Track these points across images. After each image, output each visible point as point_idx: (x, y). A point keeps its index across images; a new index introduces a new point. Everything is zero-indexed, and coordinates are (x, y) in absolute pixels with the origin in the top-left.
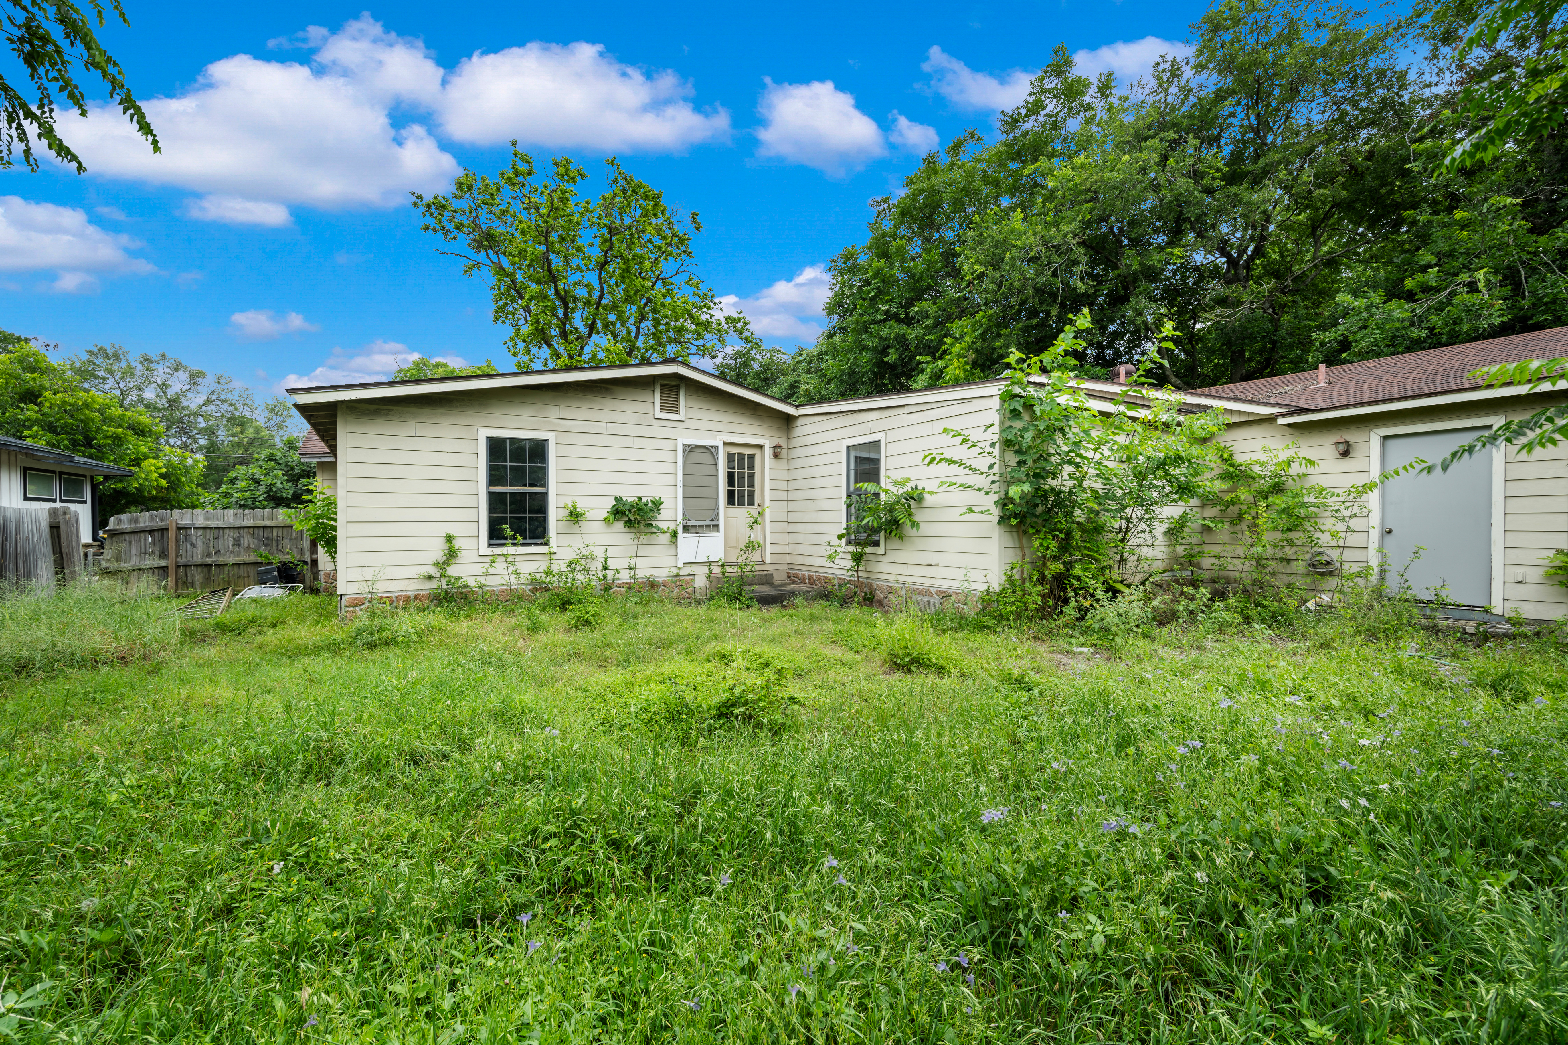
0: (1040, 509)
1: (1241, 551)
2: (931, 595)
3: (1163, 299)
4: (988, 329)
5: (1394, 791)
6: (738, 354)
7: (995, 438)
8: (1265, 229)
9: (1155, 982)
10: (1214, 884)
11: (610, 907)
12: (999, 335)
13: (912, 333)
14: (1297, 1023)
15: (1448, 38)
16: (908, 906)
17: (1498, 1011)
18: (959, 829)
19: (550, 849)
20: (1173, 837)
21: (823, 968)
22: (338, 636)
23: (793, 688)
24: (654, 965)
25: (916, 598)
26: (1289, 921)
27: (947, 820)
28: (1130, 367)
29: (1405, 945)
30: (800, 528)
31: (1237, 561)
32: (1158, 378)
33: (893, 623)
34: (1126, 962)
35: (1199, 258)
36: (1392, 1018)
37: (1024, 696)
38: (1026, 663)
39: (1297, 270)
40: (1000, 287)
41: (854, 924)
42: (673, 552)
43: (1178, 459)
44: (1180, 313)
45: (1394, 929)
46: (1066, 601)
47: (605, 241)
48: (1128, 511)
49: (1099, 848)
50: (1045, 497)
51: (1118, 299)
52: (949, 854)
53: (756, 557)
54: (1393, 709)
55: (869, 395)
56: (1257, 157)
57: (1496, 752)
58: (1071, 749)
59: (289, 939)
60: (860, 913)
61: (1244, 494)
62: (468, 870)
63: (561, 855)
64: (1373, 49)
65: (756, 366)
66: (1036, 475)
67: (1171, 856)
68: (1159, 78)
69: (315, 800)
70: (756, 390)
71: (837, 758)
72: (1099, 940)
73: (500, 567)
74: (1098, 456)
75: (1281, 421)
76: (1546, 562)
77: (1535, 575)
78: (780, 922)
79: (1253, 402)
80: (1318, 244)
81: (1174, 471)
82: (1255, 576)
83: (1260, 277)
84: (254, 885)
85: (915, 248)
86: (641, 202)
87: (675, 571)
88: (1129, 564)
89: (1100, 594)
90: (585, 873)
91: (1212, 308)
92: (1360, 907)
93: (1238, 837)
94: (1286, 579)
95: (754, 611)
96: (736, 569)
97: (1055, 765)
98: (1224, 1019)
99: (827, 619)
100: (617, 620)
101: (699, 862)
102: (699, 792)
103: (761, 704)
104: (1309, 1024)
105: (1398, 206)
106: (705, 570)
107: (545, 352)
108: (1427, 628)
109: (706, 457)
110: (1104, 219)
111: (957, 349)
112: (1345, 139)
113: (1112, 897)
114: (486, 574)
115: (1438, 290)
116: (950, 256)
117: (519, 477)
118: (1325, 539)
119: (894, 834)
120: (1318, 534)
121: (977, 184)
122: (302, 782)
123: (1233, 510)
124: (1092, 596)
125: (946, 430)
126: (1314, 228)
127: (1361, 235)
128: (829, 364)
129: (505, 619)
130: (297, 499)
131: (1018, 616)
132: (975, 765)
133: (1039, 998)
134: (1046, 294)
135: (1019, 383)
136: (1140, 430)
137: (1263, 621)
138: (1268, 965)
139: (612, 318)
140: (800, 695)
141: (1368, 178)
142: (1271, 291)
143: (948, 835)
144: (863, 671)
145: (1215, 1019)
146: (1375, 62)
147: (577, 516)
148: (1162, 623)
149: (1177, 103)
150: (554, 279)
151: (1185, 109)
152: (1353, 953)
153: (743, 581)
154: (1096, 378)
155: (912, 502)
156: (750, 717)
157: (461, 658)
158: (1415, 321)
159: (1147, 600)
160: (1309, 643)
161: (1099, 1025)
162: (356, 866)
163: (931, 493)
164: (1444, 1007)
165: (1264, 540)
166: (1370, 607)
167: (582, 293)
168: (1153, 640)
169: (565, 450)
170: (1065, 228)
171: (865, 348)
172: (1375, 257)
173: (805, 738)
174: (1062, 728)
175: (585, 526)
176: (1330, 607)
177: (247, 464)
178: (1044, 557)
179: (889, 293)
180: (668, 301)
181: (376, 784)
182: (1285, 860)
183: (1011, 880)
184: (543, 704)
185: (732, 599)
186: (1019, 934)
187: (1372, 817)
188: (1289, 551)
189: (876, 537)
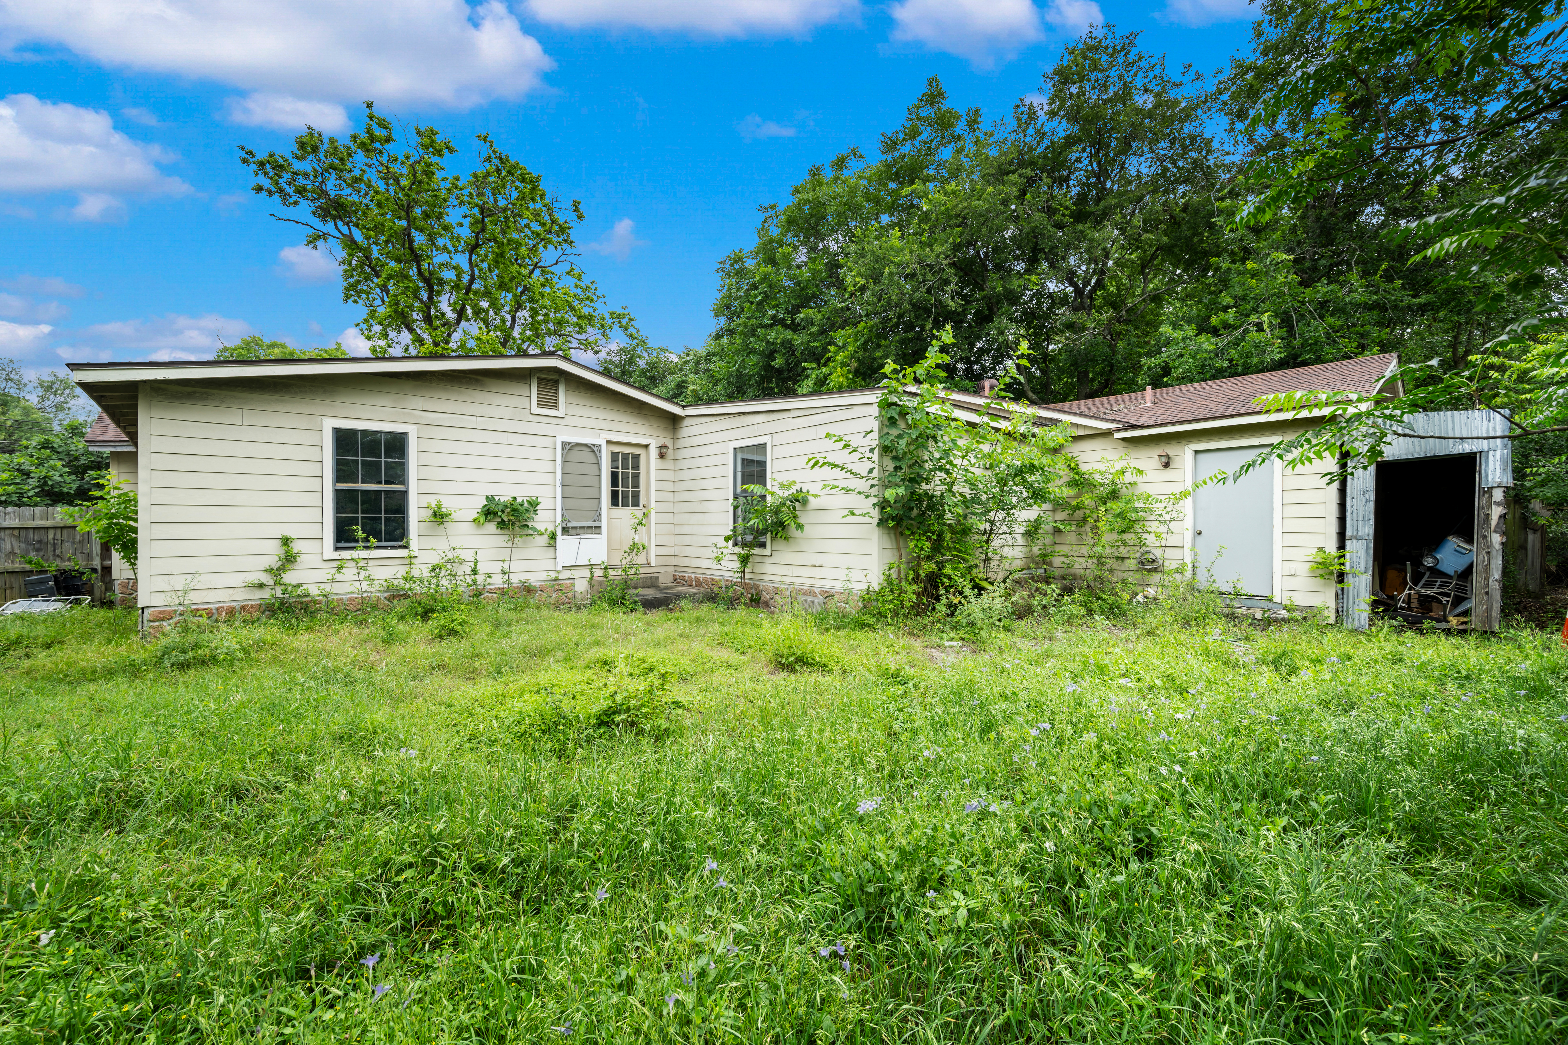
0: (915, 512)
1: (1085, 550)
2: (815, 595)
3: (1022, 321)
4: (869, 339)
5: (1201, 756)
6: (623, 351)
7: (874, 444)
8: (1105, 264)
9: (1010, 947)
10: (1061, 851)
11: (475, 938)
12: (879, 346)
13: (798, 339)
14: (1125, 968)
15: (1241, 115)
16: (789, 901)
17: (1272, 935)
18: (838, 822)
19: (405, 881)
20: (1027, 812)
21: (703, 974)
22: (138, 656)
23: (678, 692)
24: (523, 994)
25: (801, 598)
26: (1120, 878)
27: (826, 813)
28: (994, 381)
29: (1208, 890)
30: (686, 529)
31: (1082, 560)
32: (1016, 392)
33: (778, 623)
34: (986, 932)
35: (1052, 286)
36: (1197, 953)
37: (900, 690)
38: (901, 658)
39: (1130, 303)
40: (880, 300)
41: (734, 926)
42: (551, 555)
43: (1032, 468)
44: (1036, 334)
45: (1199, 875)
46: (938, 599)
47: (477, 222)
48: (992, 514)
49: (963, 829)
50: (919, 500)
51: (984, 319)
52: (829, 846)
53: (641, 559)
54: (1201, 686)
55: (756, 398)
56: (1098, 200)
57: (1274, 718)
58: (940, 736)
59: (60, 1022)
60: (740, 913)
61: (1088, 500)
62: (302, 914)
63: (417, 886)
64: (1187, 116)
65: (642, 363)
66: (911, 480)
67: (1025, 830)
68: (1019, 119)
69: (102, 852)
70: (642, 389)
71: (722, 760)
72: (962, 913)
73: (349, 573)
74: (965, 462)
75: (1117, 435)
76: (1311, 558)
77: (1303, 569)
78: (661, 932)
79: (1094, 417)
80: (1146, 281)
81: (1030, 478)
82: (1096, 573)
83: (1101, 307)
84: (11, 963)
85: (801, 256)
86: (518, 184)
87: (553, 575)
88: (993, 563)
89: (967, 591)
90: (445, 904)
91: (1062, 332)
92: (1174, 860)
93: (1080, 808)
94: (1121, 575)
95: (639, 615)
96: (620, 572)
97: (926, 753)
98: (1067, 973)
99: (713, 621)
100: (488, 628)
101: (575, 879)
102: (576, 806)
103: (644, 710)
104: (1134, 967)
105: (1206, 254)
106: (586, 573)
107: (406, 337)
108: (1227, 616)
109: (588, 456)
110: (972, 243)
111: (840, 357)
112: (1166, 192)
113: (974, 872)
114: (332, 581)
115: (1235, 328)
116: (834, 266)
117: (372, 473)
118: (1150, 539)
119: (776, 831)
120: (1145, 536)
121: (859, 199)
122: (83, 831)
123: (1079, 514)
124: (961, 593)
125: (828, 435)
126: (1143, 267)
127: (1179, 276)
128: (716, 365)
129: (356, 630)
130: (83, 494)
131: (895, 614)
132: (853, 758)
133: (910, 975)
134: (921, 310)
135: (895, 391)
136: (1001, 439)
137: (1102, 613)
138: (1104, 920)
139: (485, 304)
140: (683, 699)
141: (1184, 227)
142: (1109, 320)
143: (828, 828)
144: (748, 673)
145: (1060, 974)
146: (1188, 128)
147: (442, 516)
148: (1020, 617)
149: (1034, 144)
150: (416, 257)
151: (1040, 150)
152: (1168, 901)
153: (626, 585)
154: (965, 391)
155: (797, 505)
156: (633, 724)
157: (299, 675)
158: (1219, 353)
159: (1008, 596)
160: (1138, 631)
161: (963, 993)
162: (156, 924)
163: (815, 496)
164: (1234, 938)
165: (1103, 540)
166: (1185, 599)
167: (449, 275)
168: (1013, 632)
169: (426, 445)
170: (938, 249)
171: (753, 351)
172: (1189, 296)
173: (689, 743)
174: (933, 718)
175: (451, 527)
176: (1155, 599)
177: (11, 452)
178: (919, 557)
179: (775, 299)
180: (547, 290)
181: (186, 826)
182: (1117, 824)
183: (885, 866)
184: (399, 723)
185: (615, 603)
186: (892, 916)
187: (1184, 781)
188: (1123, 551)
189: (762, 539)
